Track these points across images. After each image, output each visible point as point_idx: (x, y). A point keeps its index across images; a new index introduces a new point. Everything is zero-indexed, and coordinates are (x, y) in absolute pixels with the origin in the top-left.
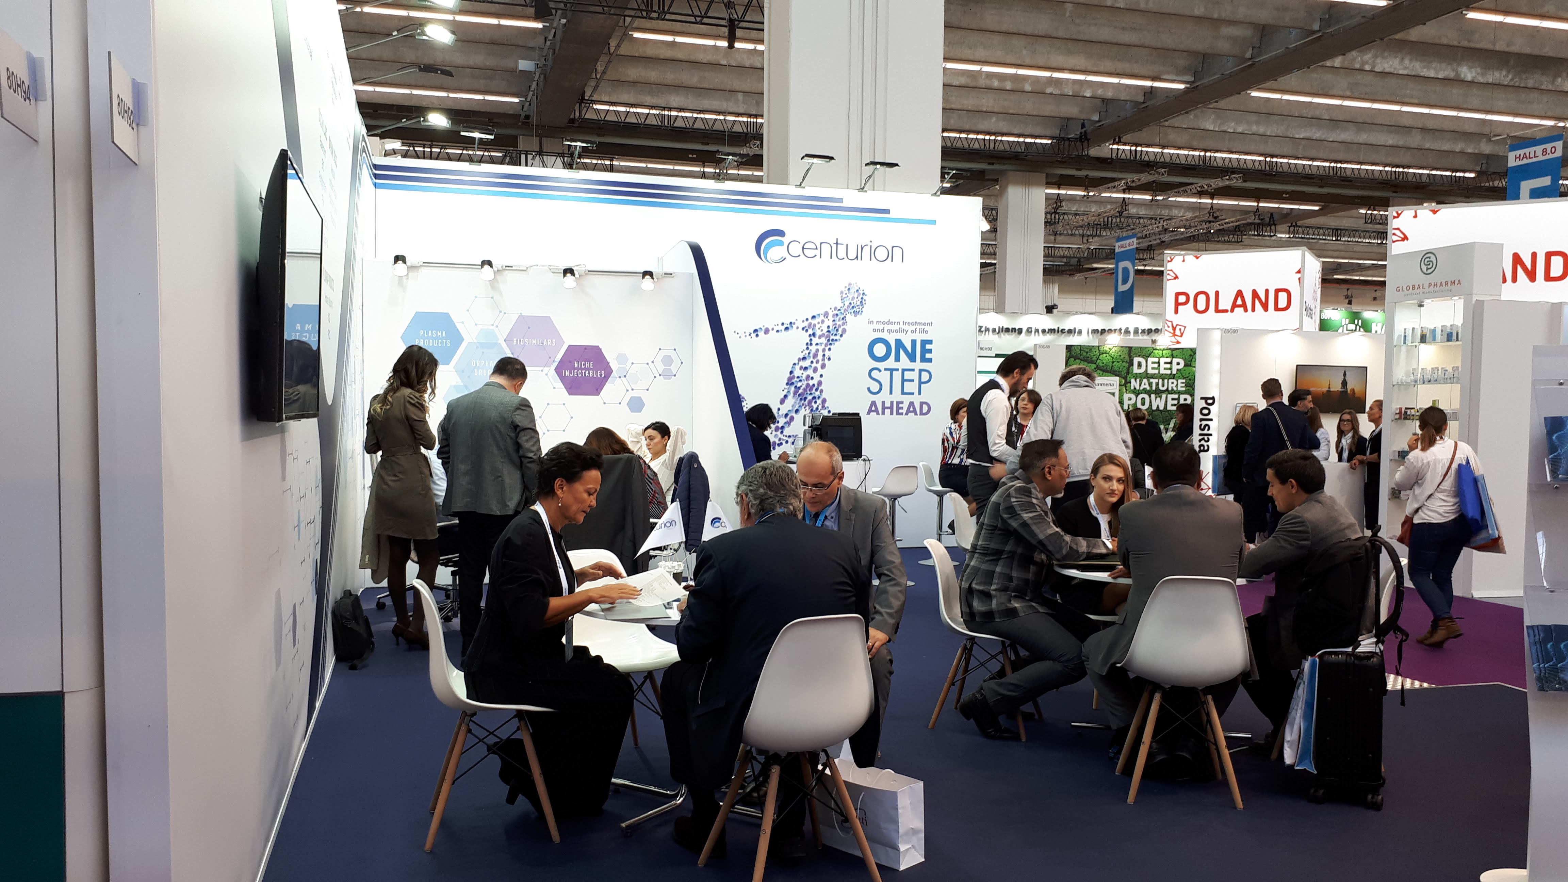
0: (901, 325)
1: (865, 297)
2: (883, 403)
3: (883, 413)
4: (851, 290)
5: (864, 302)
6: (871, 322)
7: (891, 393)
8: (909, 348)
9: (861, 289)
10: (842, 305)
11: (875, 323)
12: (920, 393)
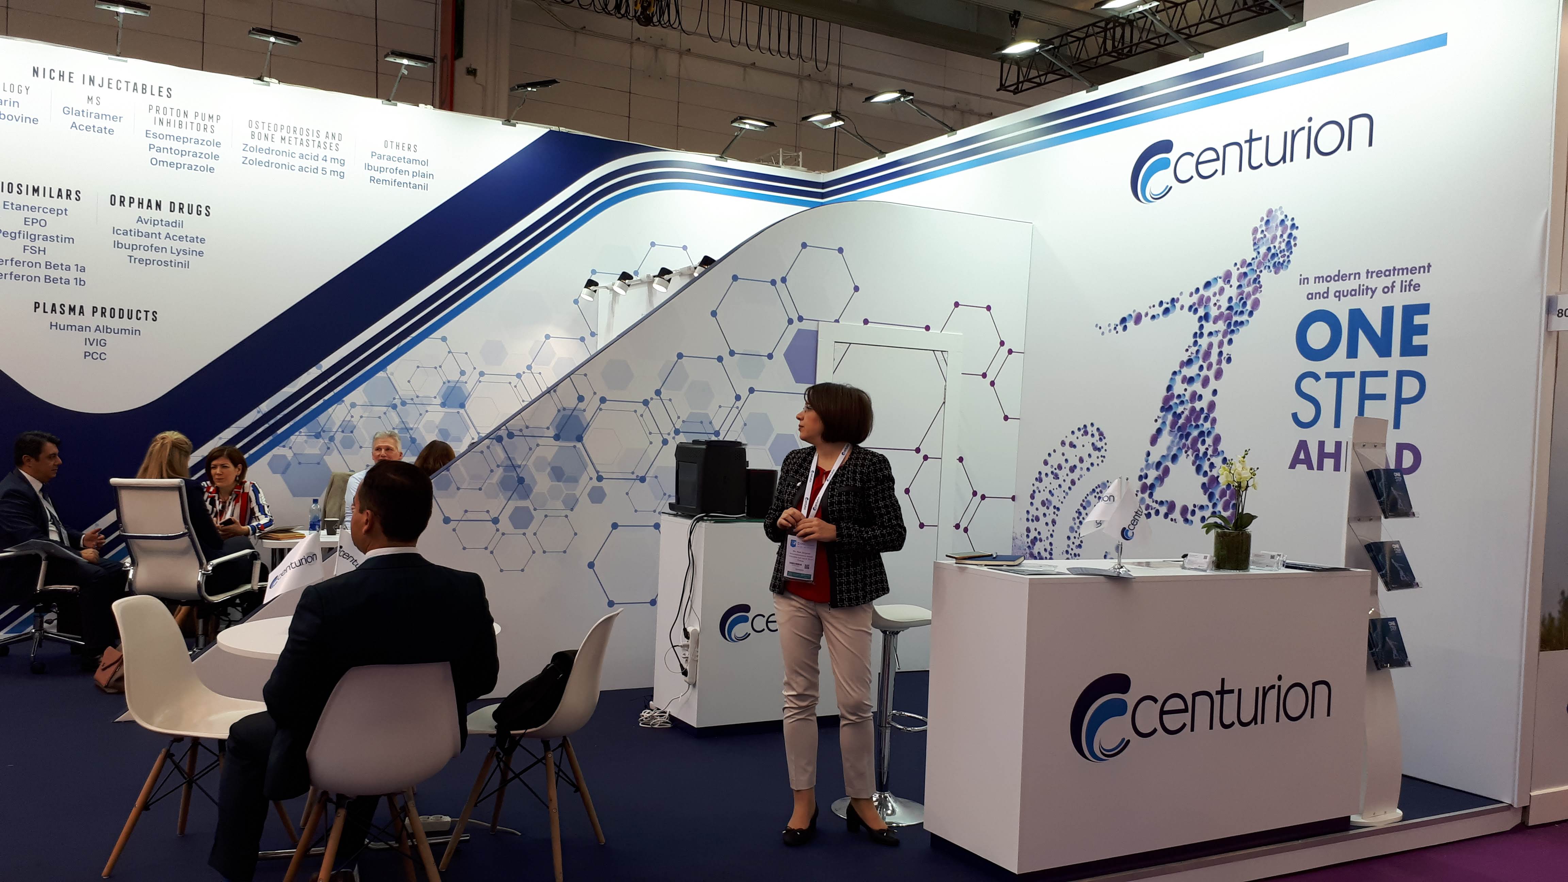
0: (1364, 280)
1: (1295, 233)
2: (1322, 444)
3: (1320, 467)
4: (1273, 224)
5: (1293, 243)
6: (1304, 281)
7: (1337, 424)
8: (1377, 326)
9: (1290, 218)
10: (1254, 255)
11: (1312, 280)
12: (1397, 425)
